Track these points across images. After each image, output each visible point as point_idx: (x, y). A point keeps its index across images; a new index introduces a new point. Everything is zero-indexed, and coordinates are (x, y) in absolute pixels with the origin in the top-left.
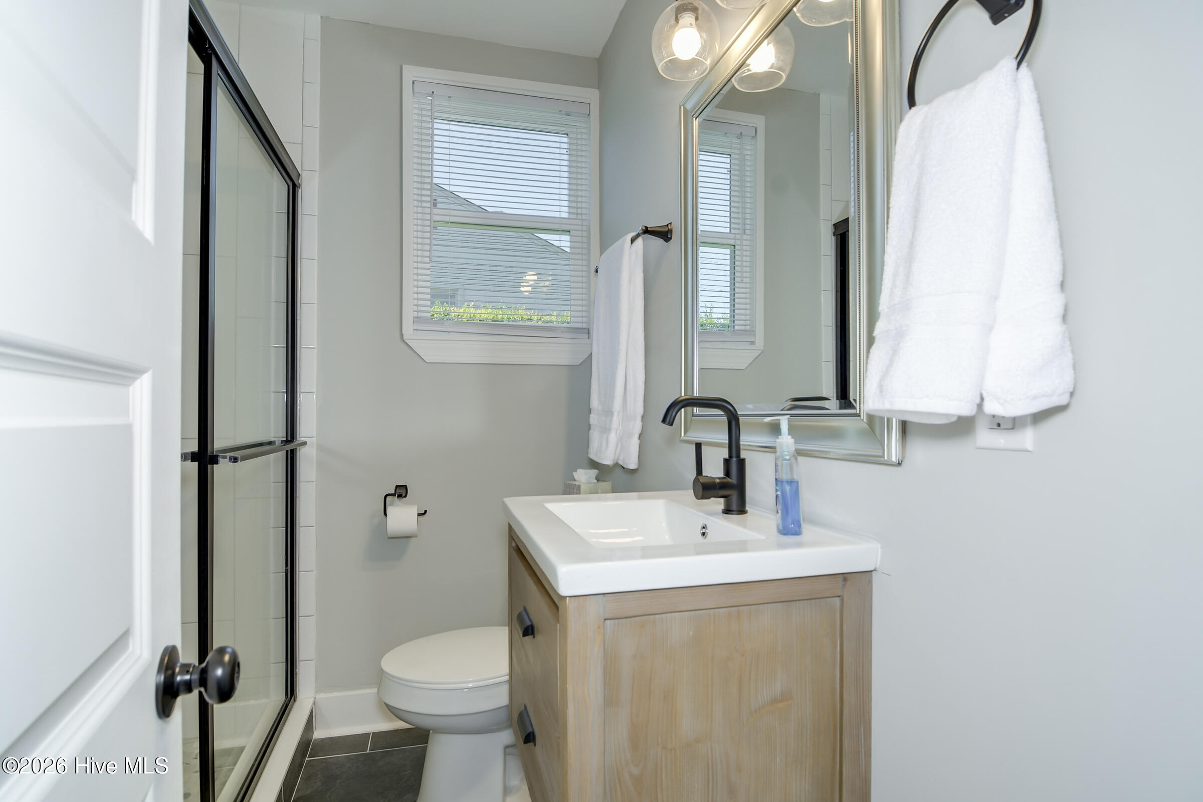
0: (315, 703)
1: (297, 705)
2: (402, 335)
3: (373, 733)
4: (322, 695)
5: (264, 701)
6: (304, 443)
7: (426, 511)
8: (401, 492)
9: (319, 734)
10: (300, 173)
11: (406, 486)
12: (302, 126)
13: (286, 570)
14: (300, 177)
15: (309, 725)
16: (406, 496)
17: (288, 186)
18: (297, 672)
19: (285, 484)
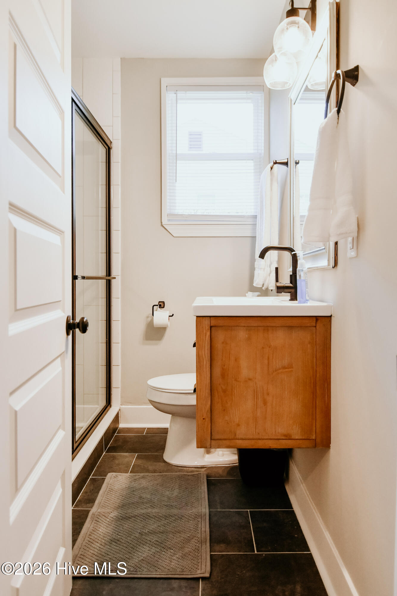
0: (120, 410)
1: (111, 409)
2: (162, 223)
3: (148, 428)
4: (123, 406)
5: (96, 406)
6: (115, 278)
7: (173, 315)
8: (161, 305)
9: (121, 425)
10: (112, 141)
11: (164, 302)
12: (113, 117)
13: (107, 341)
14: (112, 143)
15: (117, 419)
16: (164, 307)
17: (106, 149)
18: (112, 393)
19: (106, 299)
